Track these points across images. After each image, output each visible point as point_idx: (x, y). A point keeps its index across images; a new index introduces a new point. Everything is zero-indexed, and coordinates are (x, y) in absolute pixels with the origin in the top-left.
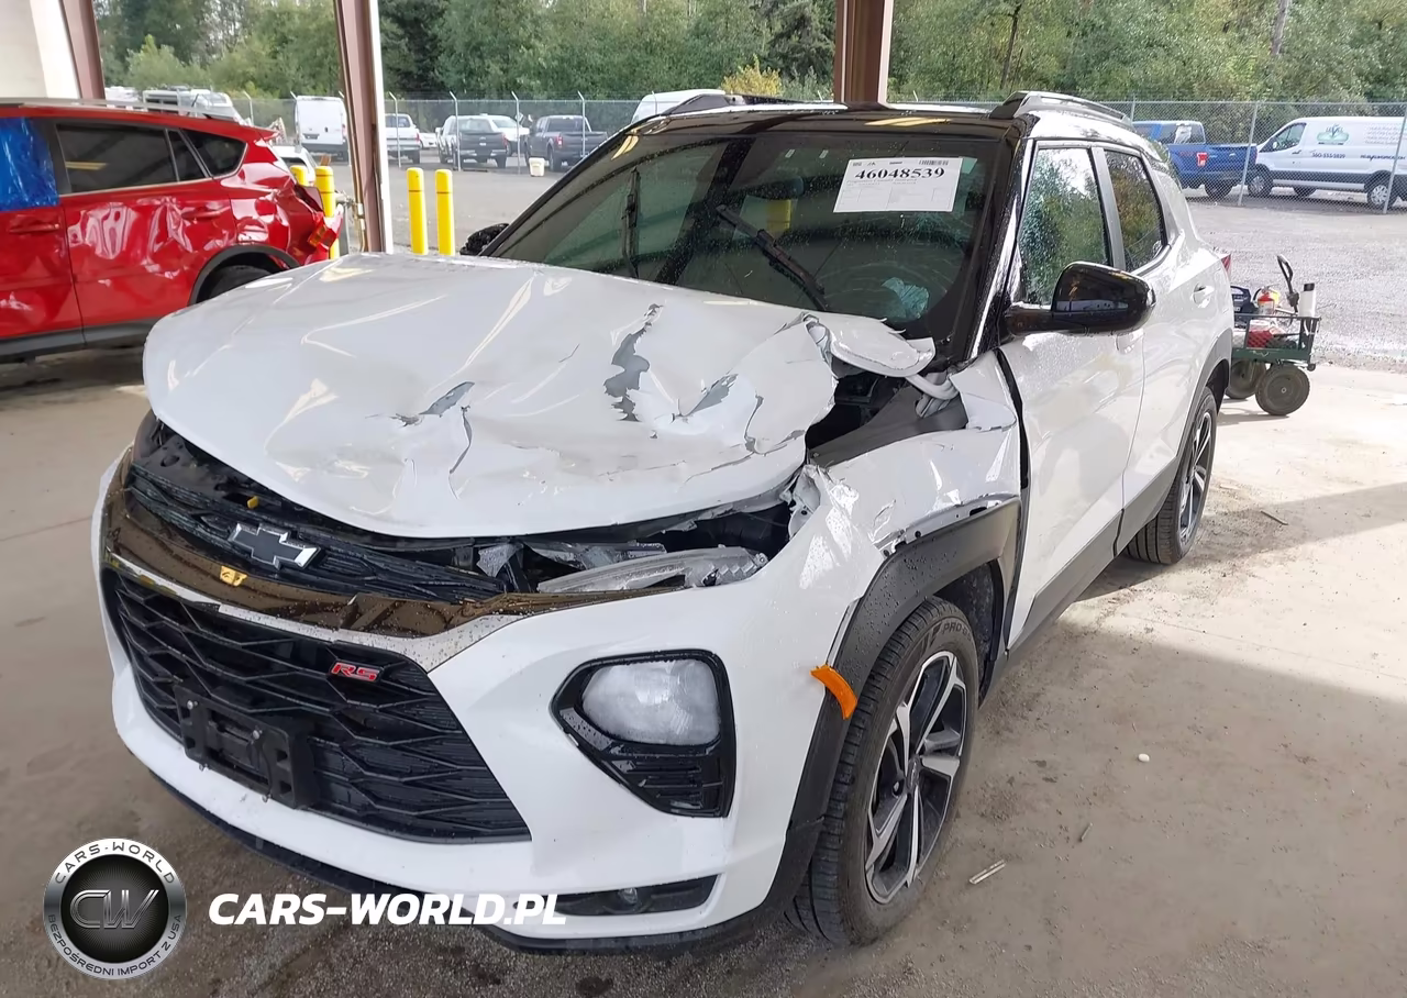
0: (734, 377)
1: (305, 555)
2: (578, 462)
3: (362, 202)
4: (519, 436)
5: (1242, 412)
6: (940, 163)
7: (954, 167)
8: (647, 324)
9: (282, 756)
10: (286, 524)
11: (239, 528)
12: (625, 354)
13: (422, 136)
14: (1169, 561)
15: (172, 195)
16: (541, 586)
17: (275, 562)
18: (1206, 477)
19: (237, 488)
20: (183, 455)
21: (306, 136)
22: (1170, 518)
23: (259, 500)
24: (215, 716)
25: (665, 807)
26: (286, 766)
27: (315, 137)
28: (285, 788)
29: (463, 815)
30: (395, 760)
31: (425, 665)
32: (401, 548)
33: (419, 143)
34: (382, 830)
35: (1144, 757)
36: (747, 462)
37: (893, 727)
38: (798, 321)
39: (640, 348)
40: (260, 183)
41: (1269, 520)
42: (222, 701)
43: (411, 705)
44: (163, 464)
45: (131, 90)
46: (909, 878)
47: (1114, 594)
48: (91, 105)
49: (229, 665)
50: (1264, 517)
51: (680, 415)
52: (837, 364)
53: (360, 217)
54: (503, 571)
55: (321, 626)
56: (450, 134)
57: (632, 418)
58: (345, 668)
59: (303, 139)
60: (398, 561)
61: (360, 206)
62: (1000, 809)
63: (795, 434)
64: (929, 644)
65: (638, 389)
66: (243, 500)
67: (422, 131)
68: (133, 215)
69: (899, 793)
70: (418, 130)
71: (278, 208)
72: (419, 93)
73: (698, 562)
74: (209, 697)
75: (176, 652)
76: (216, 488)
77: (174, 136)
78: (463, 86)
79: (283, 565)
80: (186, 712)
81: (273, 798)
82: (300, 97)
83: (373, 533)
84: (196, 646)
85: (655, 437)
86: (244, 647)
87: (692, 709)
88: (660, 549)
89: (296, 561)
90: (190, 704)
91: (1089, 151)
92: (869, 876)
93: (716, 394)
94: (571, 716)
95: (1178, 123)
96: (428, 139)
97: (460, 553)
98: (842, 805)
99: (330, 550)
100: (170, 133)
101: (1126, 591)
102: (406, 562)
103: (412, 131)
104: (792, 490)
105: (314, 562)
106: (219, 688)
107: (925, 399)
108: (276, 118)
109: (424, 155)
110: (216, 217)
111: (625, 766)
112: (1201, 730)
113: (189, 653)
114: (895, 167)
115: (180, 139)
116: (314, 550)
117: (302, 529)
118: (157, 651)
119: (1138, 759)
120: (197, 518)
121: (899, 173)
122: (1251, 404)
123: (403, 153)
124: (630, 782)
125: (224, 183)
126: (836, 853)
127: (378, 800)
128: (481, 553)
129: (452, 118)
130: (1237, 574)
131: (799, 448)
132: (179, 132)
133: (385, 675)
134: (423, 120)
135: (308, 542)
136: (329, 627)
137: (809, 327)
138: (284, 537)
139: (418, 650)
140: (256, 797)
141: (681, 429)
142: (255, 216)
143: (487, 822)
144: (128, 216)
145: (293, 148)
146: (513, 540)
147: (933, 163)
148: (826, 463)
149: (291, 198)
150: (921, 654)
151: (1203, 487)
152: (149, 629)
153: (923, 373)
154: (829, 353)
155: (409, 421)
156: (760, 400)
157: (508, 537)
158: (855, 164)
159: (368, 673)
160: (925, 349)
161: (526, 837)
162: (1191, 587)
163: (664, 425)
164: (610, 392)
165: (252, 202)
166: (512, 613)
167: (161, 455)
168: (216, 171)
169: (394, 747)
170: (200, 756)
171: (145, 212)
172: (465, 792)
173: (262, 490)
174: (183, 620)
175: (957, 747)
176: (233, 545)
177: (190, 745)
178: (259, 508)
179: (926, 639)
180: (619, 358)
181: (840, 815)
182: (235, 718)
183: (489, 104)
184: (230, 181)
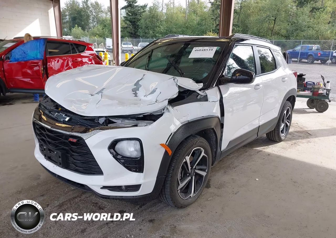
0: (157, 88)
1: (67, 119)
2: (122, 103)
3: (115, 60)
4: (111, 98)
5: (312, 111)
6: (212, 48)
7: (215, 49)
8: (142, 78)
9: (60, 157)
10: (65, 113)
11: (56, 114)
12: (137, 84)
13: (134, 47)
14: (278, 141)
15: (70, 57)
16: (109, 125)
17: (62, 120)
18: (290, 123)
19: (57, 106)
20: (50, 101)
21: (108, 47)
22: (278, 131)
23: (61, 109)
24: (49, 150)
25: (130, 170)
26: (60, 159)
27: (110, 47)
28: (60, 164)
29: (92, 170)
30: (79, 158)
31: (84, 139)
32: (85, 118)
33: (133, 48)
34: (77, 173)
35: (257, 179)
36: (155, 104)
37: (184, 160)
38: (172, 78)
39: (140, 83)
40: (90, 55)
41: (308, 134)
42: (51, 147)
43: (83, 147)
44: (45, 102)
45: (72, 37)
46: (192, 195)
47: (263, 147)
48: (60, 38)
49: (52, 139)
50: (307, 133)
51: (146, 96)
52: (179, 87)
53: (114, 64)
54: (103, 123)
55: (67, 131)
56: (140, 47)
57: (136, 96)
58: (71, 139)
59: (107, 47)
60: (84, 120)
61: (114, 61)
62: (220, 187)
63: (166, 100)
64: (194, 144)
65: (139, 91)
66: (58, 109)
67: (133, 46)
68: (62, 61)
69: (189, 176)
70: (132, 46)
71: (92, 60)
72: (134, 37)
73: (141, 123)
74: (48, 146)
75: (44, 138)
76: (54, 106)
77: (71, 45)
78: (144, 36)
79: (63, 121)
80: (44, 149)
81: (58, 166)
82: (107, 38)
83: (81, 115)
84: (47, 136)
85: (140, 100)
86: (54, 135)
87: (136, 150)
88: (135, 120)
89: (66, 120)
90: (45, 147)
91: (252, 47)
92: (179, 192)
93: (153, 92)
94: (112, 150)
95: (314, 45)
96: (135, 48)
97: (96, 119)
98: (171, 174)
99: (72, 118)
100: (71, 44)
101: (267, 147)
102: (86, 121)
103: (131, 46)
104: (164, 110)
105: (69, 120)
106: (50, 145)
107: (200, 95)
108: (102, 43)
109: (134, 51)
110: (79, 62)
111: (123, 161)
112: (273, 175)
113: (46, 138)
114: (203, 49)
115: (73, 45)
116: (69, 118)
117: (68, 114)
118: (41, 138)
119: (256, 180)
120: (50, 112)
121: (203, 50)
122: (315, 110)
123: (129, 51)
124: (123, 164)
125: (81, 54)
126: (169, 185)
127: (77, 166)
128: (99, 119)
129: (140, 43)
130: (295, 145)
131: (167, 102)
132: (73, 44)
133: (78, 141)
134: (134, 44)
135: (68, 116)
136: (69, 132)
137: (174, 79)
138: (64, 115)
139: (83, 136)
140: (55, 166)
141: (145, 98)
142: (88, 61)
143: (96, 171)
144: (61, 61)
145: (103, 49)
146: (106, 117)
147: (211, 48)
148: (173, 106)
149: (95, 58)
150: (192, 146)
151: (289, 125)
152: (39, 133)
153: (200, 90)
154: (177, 84)
155: (92, 95)
156: (161, 93)
157: (105, 116)
158: (195, 48)
159: (75, 140)
160: (201, 85)
161: (103, 174)
162: (283, 147)
163: (143, 98)
164: (133, 91)
165: (87, 59)
166: (101, 130)
167: (45, 100)
168: (80, 52)
169: (79, 155)
170: (46, 158)
171: (64, 60)
172: (92, 165)
173: (62, 107)
174: (45, 131)
175: (206, 169)
176: (55, 117)
177: (45, 156)
178: (61, 110)
179: (193, 143)
180: (135, 85)
181: (170, 177)
182: (52, 150)
183: (149, 40)
184: (83, 54)
